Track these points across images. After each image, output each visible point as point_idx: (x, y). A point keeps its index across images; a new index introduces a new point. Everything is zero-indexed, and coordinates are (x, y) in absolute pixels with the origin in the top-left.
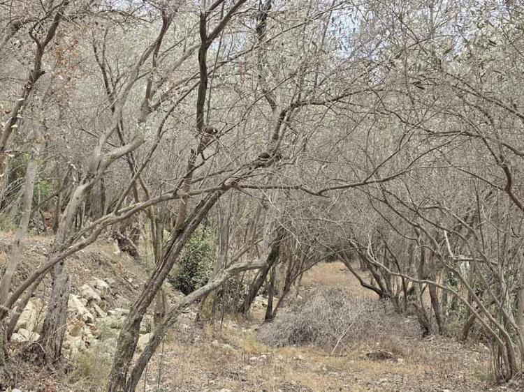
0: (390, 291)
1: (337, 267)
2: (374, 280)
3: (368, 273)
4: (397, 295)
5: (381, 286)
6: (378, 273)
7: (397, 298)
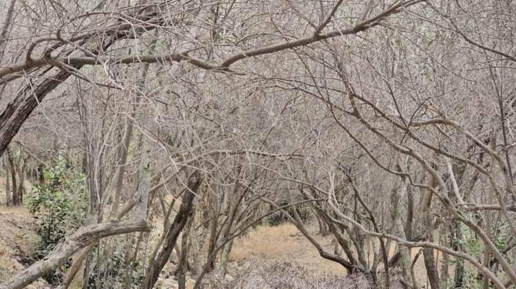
0: (364, 263)
1: (286, 231)
2: (340, 247)
3: (331, 238)
4: (374, 268)
5: (349, 256)
6: (345, 236)
7: (373, 273)
